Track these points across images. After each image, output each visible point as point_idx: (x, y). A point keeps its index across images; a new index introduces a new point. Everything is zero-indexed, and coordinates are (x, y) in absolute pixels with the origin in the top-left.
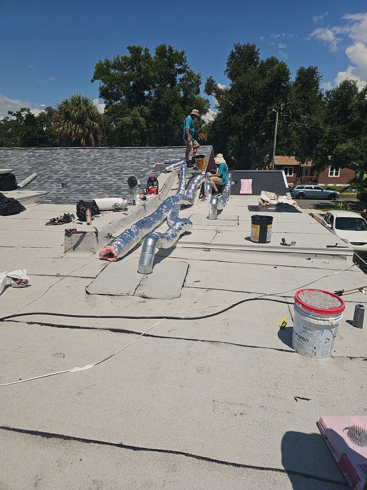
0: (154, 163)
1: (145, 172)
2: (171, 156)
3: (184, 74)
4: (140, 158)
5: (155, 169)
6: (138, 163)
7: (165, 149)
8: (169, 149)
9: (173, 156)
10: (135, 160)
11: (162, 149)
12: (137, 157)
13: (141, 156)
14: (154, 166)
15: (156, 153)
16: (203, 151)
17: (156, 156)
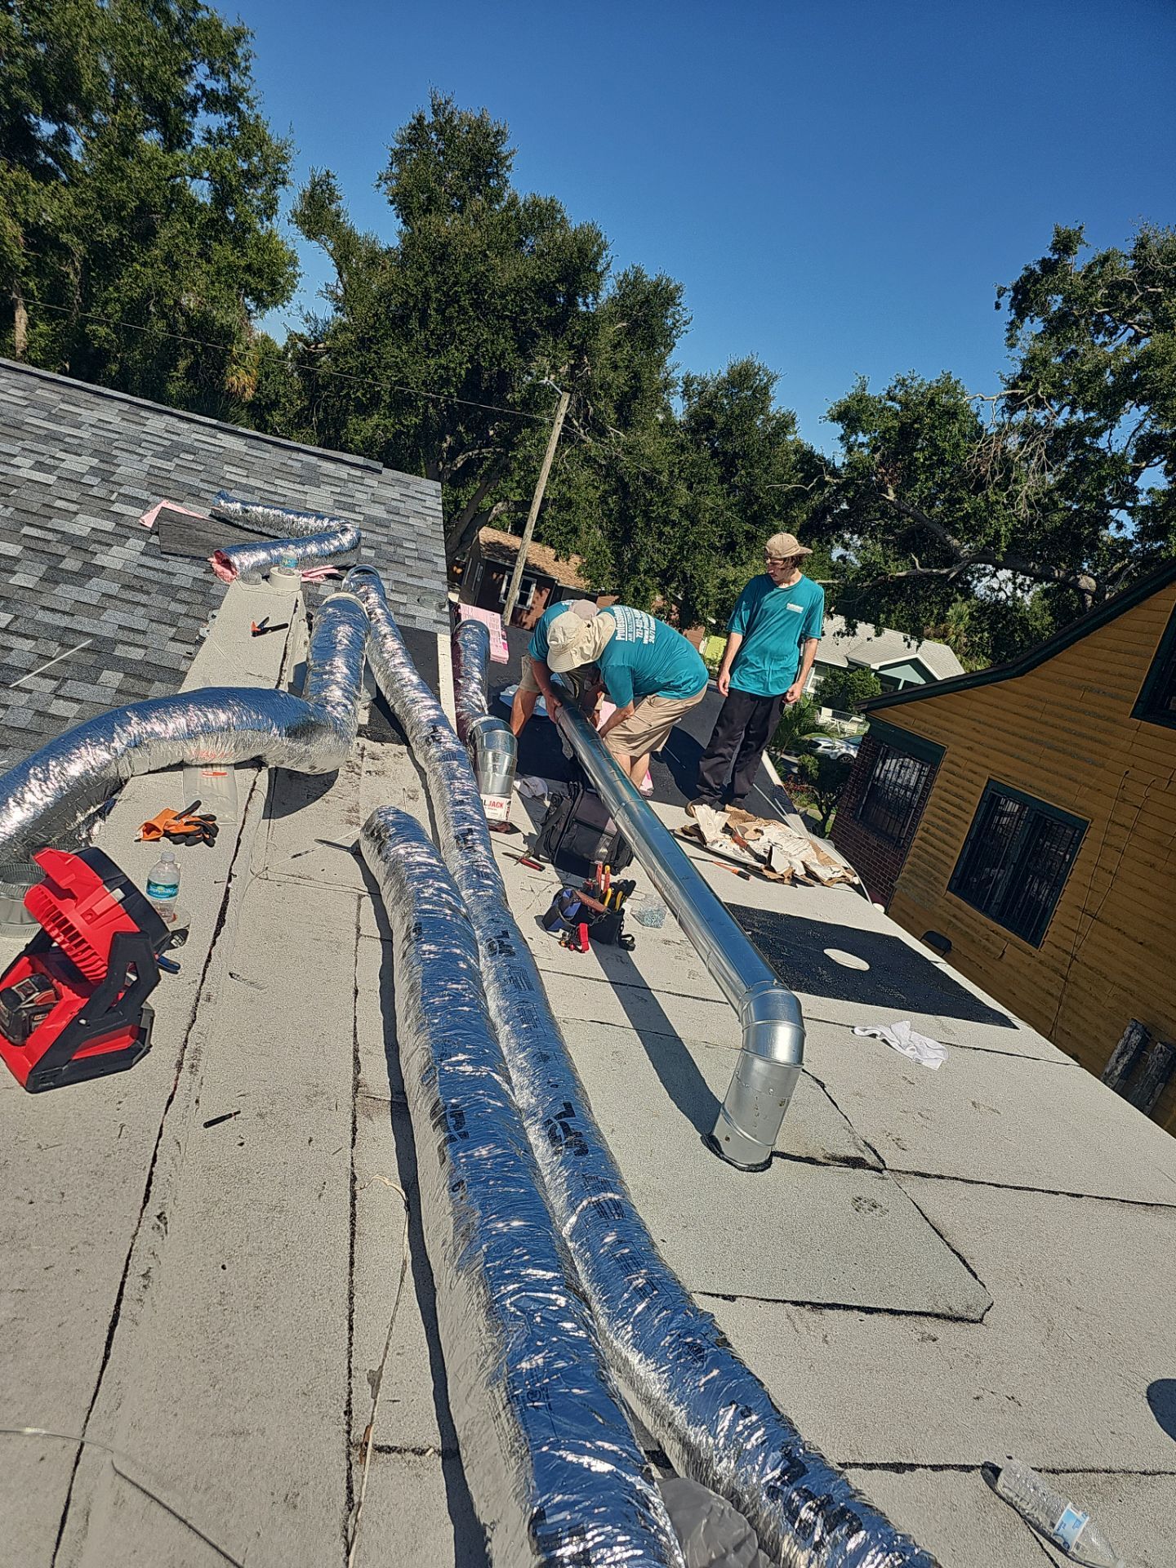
0: (145, 495)
1: (94, 542)
2: (236, 478)
3: (229, 119)
4: (53, 438)
5: (154, 539)
6: (39, 466)
7: (202, 428)
8: (220, 435)
9: (253, 482)
10: (20, 443)
11: (185, 426)
12: (35, 430)
13: (63, 429)
14: (149, 520)
15: (149, 438)
17: (151, 453)
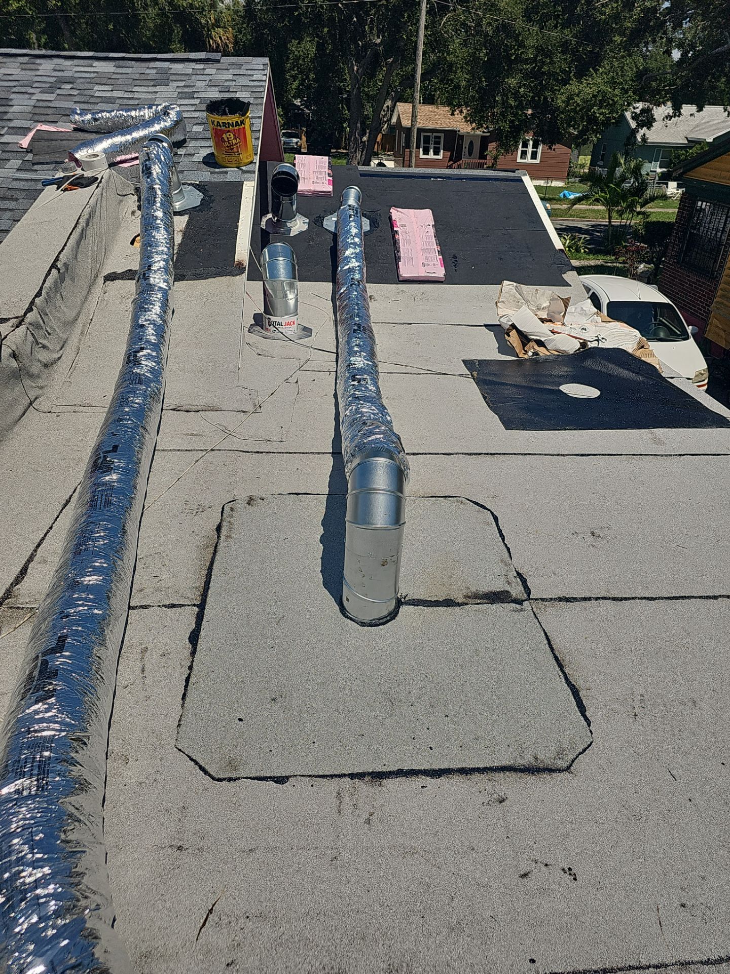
0: (27, 124)
2: (104, 94)
5: (30, 157)
7: (82, 61)
8: (96, 63)
9: (116, 94)
11: (69, 63)
14: (25, 142)
15: (39, 79)
16: (235, 78)
17: (39, 90)
